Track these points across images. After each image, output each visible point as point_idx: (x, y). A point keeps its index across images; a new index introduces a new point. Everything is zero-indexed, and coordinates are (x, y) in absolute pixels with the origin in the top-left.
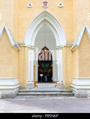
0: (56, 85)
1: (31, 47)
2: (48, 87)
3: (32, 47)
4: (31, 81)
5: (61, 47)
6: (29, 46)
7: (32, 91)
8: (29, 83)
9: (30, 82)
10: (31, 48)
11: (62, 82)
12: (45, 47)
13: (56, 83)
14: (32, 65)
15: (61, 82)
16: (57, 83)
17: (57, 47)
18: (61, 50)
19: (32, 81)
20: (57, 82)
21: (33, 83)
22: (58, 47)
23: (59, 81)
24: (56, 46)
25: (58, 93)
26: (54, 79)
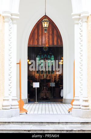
0: (71, 109)
1: (10, 15)
2: (51, 113)
3: (13, 17)
4: (10, 98)
5: (84, 17)
6: (4, 15)
7: (13, 122)
8: (6, 103)
9: (8, 100)
10: (11, 18)
11: (86, 101)
12: (46, 17)
13: (71, 103)
14: (15, 61)
15: (84, 101)
16: (73, 103)
17: (74, 15)
18: (85, 24)
19: (13, 100)
20: (73, 100)
21: (16, 103)
22: (79, 17)
23: (78, 100)
24: (72, 14)
25: (75, 127)
26: (66, 95)
